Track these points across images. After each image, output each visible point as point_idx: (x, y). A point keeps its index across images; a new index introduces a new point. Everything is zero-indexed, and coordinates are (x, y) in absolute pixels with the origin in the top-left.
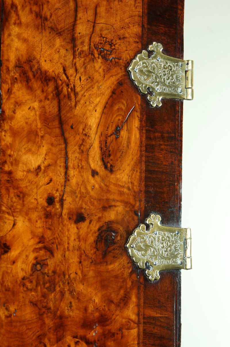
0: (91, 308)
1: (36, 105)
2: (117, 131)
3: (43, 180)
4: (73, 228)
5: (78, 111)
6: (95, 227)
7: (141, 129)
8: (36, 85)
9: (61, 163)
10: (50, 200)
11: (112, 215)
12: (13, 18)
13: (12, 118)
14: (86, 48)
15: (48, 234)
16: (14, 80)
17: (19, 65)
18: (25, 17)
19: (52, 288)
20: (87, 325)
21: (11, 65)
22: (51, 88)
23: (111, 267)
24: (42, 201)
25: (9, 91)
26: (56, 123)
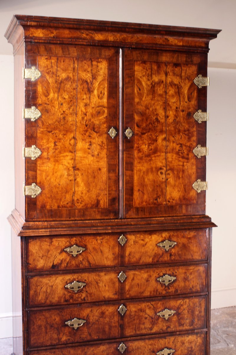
0: (186, 128)
1: (173, 90)
2: (191, 94)
3: (175, 104)
4: (182, 113)
5: (182, 90)
6: (186, 113)
7: (197, 93)
8: (173, 86)
9: (179, 101)
10: (177, 108)
11: (190, 110)
12: (168, 74)
13: (169, 93)
14: (184, 78)
15: (176, 114)
16: (169, 86)
17: (170, 83)
18: (171, 74)
19: (177, 124)
20: (185, 131)
21: (168, 83)
22: (176, 87)
23: (190, 120)
24: (175, 108)
25: (168, 88)
26: (178, 93)
